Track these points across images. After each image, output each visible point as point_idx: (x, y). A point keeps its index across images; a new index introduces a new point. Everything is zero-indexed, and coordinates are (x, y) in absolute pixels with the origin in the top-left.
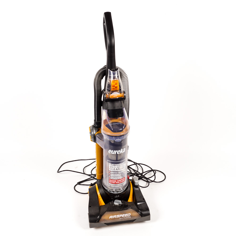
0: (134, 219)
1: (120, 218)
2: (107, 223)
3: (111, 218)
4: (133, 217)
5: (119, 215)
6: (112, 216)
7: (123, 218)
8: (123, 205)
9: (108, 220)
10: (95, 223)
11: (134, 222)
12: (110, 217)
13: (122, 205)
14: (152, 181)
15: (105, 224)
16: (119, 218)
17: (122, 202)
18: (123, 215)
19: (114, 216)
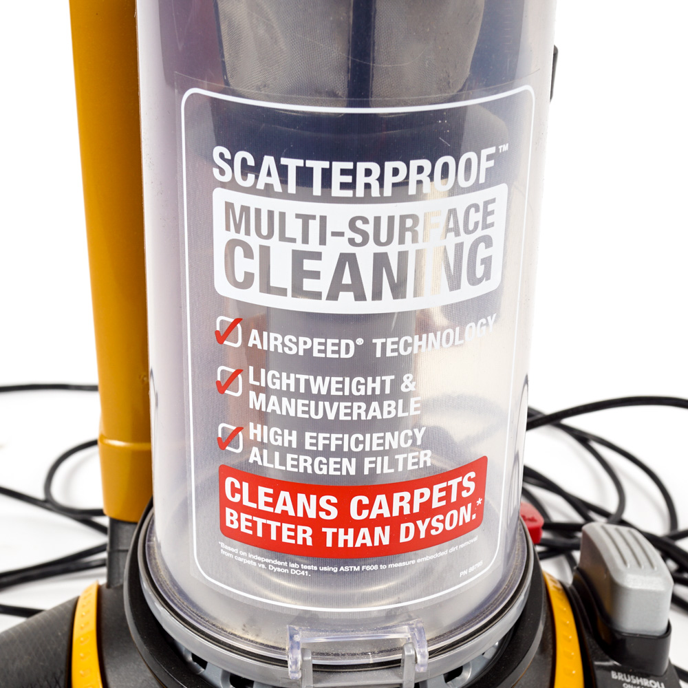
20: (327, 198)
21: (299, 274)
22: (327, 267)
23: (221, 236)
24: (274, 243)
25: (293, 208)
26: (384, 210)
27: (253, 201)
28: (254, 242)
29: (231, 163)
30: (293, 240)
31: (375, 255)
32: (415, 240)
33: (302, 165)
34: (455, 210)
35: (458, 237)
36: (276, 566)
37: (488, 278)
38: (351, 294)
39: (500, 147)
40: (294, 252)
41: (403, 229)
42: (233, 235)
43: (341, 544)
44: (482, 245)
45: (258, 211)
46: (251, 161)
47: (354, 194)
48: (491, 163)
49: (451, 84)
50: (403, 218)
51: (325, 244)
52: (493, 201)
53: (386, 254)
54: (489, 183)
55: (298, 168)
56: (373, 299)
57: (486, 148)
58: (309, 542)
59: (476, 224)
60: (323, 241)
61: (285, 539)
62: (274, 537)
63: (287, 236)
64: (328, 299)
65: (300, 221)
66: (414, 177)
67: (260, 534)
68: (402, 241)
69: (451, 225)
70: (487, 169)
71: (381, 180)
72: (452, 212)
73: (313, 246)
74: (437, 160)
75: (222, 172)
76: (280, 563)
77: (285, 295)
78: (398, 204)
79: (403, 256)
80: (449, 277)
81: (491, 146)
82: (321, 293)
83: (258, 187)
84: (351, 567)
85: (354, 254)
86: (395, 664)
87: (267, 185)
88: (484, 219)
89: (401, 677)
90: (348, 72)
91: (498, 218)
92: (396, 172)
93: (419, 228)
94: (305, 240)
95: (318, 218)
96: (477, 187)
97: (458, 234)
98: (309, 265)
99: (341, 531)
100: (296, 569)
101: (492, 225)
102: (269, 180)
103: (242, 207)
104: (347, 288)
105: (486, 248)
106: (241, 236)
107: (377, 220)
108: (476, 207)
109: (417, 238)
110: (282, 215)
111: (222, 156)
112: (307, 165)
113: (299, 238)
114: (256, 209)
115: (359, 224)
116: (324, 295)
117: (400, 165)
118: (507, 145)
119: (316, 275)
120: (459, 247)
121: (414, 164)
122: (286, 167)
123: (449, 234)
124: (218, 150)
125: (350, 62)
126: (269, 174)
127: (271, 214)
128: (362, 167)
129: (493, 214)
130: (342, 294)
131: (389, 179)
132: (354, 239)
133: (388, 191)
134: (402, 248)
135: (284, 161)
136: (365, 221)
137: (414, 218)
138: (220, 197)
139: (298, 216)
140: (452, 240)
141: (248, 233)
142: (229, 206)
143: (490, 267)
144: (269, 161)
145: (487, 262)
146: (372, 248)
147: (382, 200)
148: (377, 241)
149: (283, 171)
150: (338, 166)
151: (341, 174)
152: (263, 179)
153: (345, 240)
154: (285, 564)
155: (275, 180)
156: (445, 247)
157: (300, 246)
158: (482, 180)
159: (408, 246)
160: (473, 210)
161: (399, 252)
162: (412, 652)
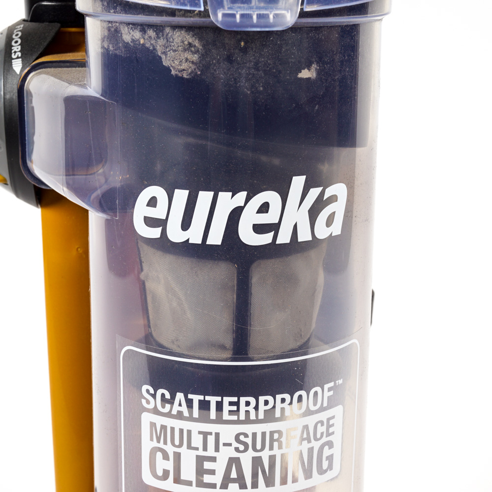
20: (219, 420)
21: (201, 471)
22: (220, 467)
23: (147, 444)
24: (183, 450)
25: (196, 427)
26: (259, 428)
27: (169, 422)
28: (170, 449)
29: (154, 396)
30: (197, 449)
31: (253, 458)
32: (280, 447)
33: (203, 399)
34: (307, 425)
35: (310, 444)
37: (331, 469)
38: (237, 485)
39: (337, 382)
40: (197, 456)
41: (272, 440)
42: (155, 444)
44: (326, 448)
45: (173, 429)
46: (168, 396)
47: (238, 417)
48: (331, 393)
49: (303, 336)
50: (272, 433)
51: (218, 451)
52: (333, 417)
53: (261, 457)
54: (330, 406)
55: (200, 401)
56: (252, 488)
57: (328, 383)
59: (322, 434)
60: (217, 449)
63: (192, 446)
64: (220, 488)
65: (201, 436)
66: (279, 405)
68: (271, 448)
69: (305, 436)
70: (328, 397)
71: (256, 408)
72: (306, 427)
73: (211, 452)
74: (294, 394)
75: (148, 402)
77: (192, 485)
78: (268, 424)
79: (272, 459)
80: (304, 470)
81: (331, 382)
82: (216, 484)
83: (173, 413)
85: (239, 458)
87: (178, 412)
88: (328, 430)
90: (233, 333)
91: (337, 428)
92: (266, 403)
93: (283, 439)
94: (205, 449)
95: (214, 434)
96: (322, 409)
97: (309, 441)
98: (207, 465)
101: (333, 433)
102: (180, 409)
103: (162, 426)
104: (234, 481)
105: (329, 449)
106: (161, 445)
107: (254, 435)
108: (322, 423)
109: (282, 446)
110: (189, 432)
111: (148, 391)
112: (206, 399)
113: (201, 448)
114: (171, 427)
115: (242, 438)
116: (218, 486)
117: (270, 398)
118: (342, 380)
119: (212, 472)
120: (311, 450)
121: (279, 397)
122: (192, 400)
123: (303, 442)
124: (145, 387)
125: (234, 326)
126: (180, 405)
127: (181, 431)
128: (243, 400)
129: (333, 426)
130: (230, 485)
131: (262, 408)
132: (238, 448)
133: (261, 416)
134: (272, 453)
135: (190, 396)
136: (246, 436)
137: (280, 432)
138: (147, 418)
139: (200, 433)
140: (306, 446)
141: (165, 443)
142: (153, 425)
143: (332, 461)
144: (180, 396)
145: (330, 458)
146: (251, 453)
147: (257, 421)
148: (255, 449)
149: (190, 403)
150: (227, 400)
151: (229, 405)
152: (176, 408)
153: (232, 448)
155: (184, 409)
156: (301, 450)
157: (201, 453)
158: (325, 404)
159: (276, 451)
160: (319, 425)
161: (270, 456)
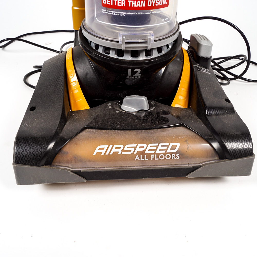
0: (191, 166)
1: (137, 157)
2: (82, 170)
3: (103, 151)
4: (187, 157)
5: (135, 145)
6: (106, 147)
7: (149, 156)
8: (155, 114)
9: (90, 161)
10: (35, 168)
11: (190, 176)
12: (97, 151)
13: (149, 114)
14: (236, 77)
15: (78, 173)
16: (132, 156)
17: (150, 105)
18: (150, 145)
19: (115, 146)
36: (116, 13)
43: (133, 6)
58: (125, 5)
61: (118, 5)
62: (115, 4)
67: (112, 4)
76: (117, 12)
84: (135, 13)
86: (146, 42)
89: (147, 45)
99: (133, 1)
100: (121, 14)
154: (118, 12)
162: (150, 37)
